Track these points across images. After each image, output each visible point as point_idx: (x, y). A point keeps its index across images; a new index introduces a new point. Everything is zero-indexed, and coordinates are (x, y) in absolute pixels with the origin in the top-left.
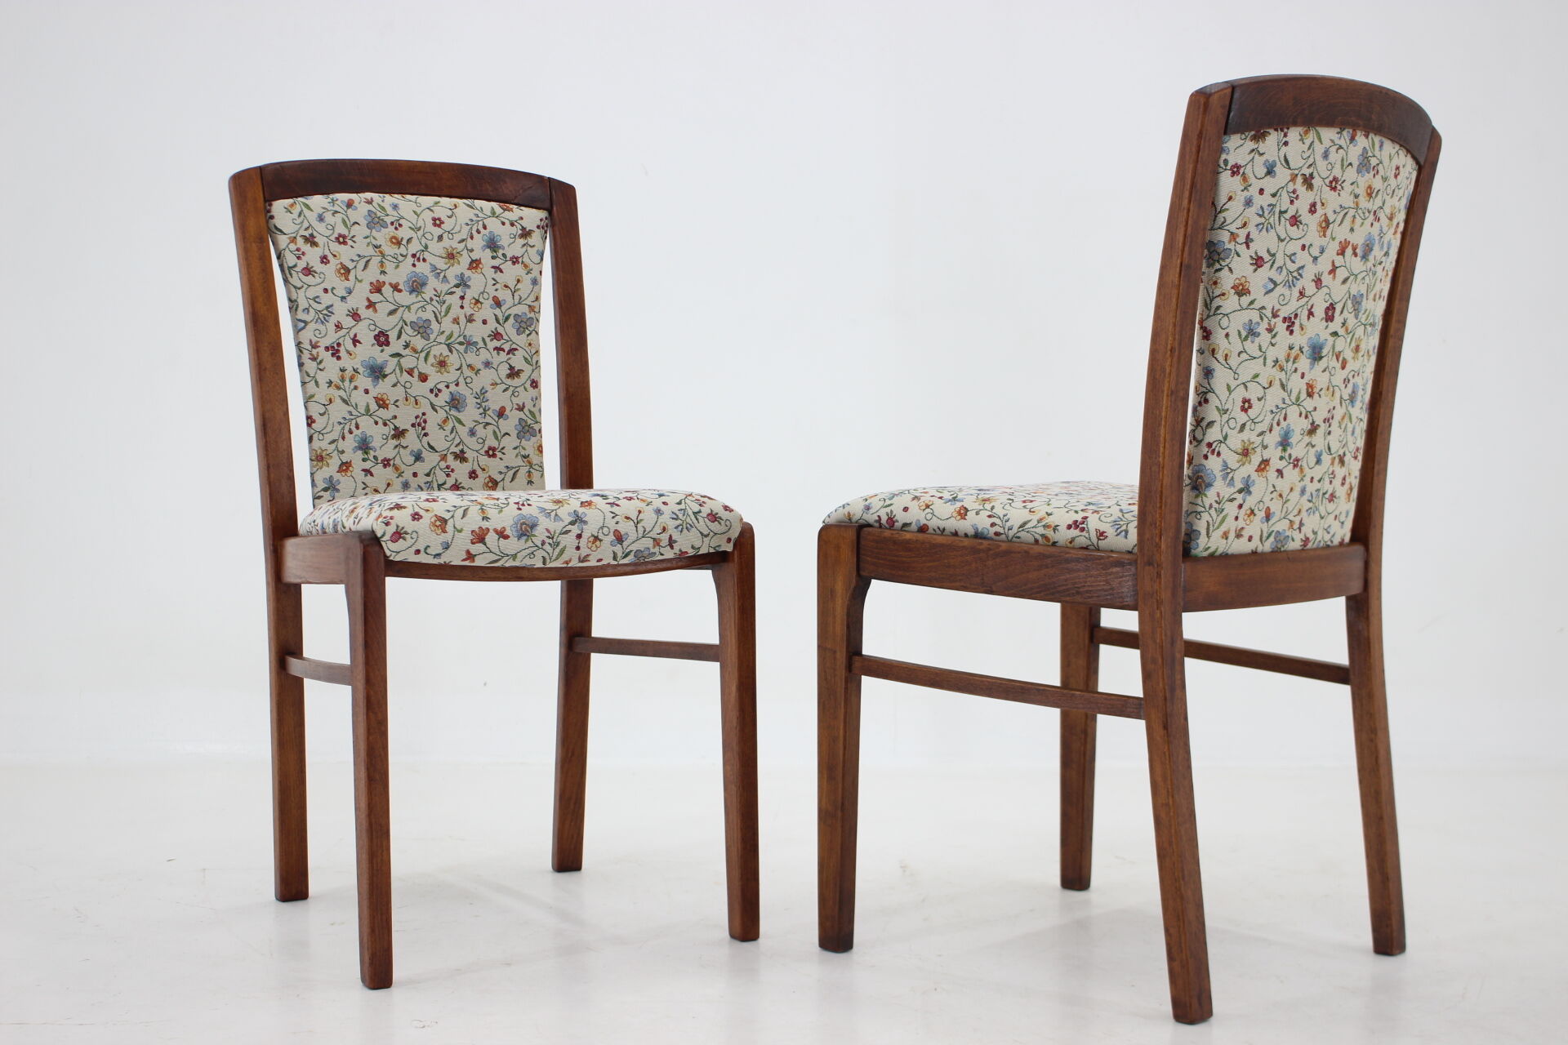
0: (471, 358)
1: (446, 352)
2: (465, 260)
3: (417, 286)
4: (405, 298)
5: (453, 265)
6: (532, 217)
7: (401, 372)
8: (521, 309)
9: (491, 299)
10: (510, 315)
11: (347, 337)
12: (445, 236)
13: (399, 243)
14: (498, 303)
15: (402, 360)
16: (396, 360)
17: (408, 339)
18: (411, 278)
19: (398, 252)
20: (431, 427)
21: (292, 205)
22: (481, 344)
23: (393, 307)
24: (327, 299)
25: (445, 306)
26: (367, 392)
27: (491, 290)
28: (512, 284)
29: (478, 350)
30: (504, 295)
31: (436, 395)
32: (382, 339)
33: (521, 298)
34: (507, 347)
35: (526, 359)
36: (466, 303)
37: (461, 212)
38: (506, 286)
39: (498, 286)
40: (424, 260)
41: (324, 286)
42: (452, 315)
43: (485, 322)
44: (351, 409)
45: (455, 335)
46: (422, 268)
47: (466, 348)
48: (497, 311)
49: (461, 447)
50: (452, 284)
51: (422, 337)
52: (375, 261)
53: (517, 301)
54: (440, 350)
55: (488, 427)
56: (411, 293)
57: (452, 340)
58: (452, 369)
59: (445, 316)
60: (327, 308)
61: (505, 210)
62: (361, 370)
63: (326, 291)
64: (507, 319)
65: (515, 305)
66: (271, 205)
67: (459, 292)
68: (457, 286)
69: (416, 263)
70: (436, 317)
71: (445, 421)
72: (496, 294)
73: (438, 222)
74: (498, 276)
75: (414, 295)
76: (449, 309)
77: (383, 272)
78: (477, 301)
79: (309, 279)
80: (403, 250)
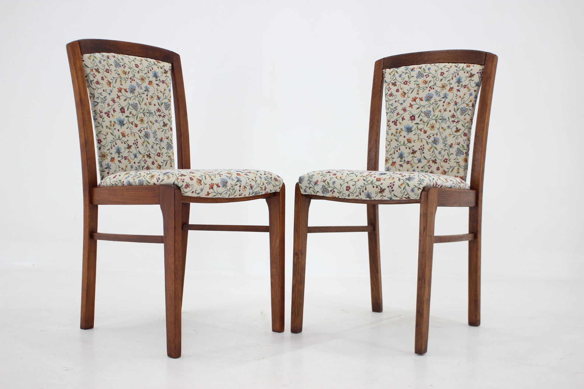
0: (151, 119)
1: (143, 116)
2: (147, 81)
3: (132, 90)
4: (129, 95)
5: (143, 83)
6: (167, 66)
7: (129, 123)
8: (166, 101)
9: (156, 96)
10: (163, 103)
11: (111, 109)
12: (140, 71)
13: (125, 73)
14: (159, 98)
15: (129, 119)
16: (127, 118)
17: (131, 110)
18: (130, 87)
19: (125, 77)
20: (139, 144)
21: (90, 56)
22: (154, 113)
23: (126, 98)
24: (104, 94)
25: (142, 98)
26: (119, 130)
27: (156, 93)
28: (163, 91)
29: (153, 115)
30: (160, 95)
31: (141, 132)
32: (122, 110)
33: (166, 96)
34: (162, 115)
35: (168, 119)
36: (148, 97)
37: (145, 62)
38: (161, 92)
39: (158, 91)
40: (134, 80)
41: (103, 89)
42: (144, 102)
43: (155, 105)
44: (114, 137)
45: (146, 110)
46: (134, 83)
47: (149, 115)
48: (159, 101)
49: (149, 153)
50: (144, 90)
51: (135, 110)
52: (119, 80)
53: (165, 98)
54: (141, 115)
55: (158, 145)
57: (145, 111)
58: (145, 122)
59: (142, 102)
60: (105, 97)
61: (158, 62)
62: (116, 122)
63: (104, 91)
64: (162, 104)
65: (164, 99)
66: (83, 56)
67: (146, 93)
68: (145, 91)
69: (132, 81)
70: (139, 102)
71: (144, 142)
72: (158, 94)
73: (137, 66)
74: (158, 87)
75: (132, 94)
76: (143, 99)
77: (121, 84)
78: (152, 97)
79: (98, 86)
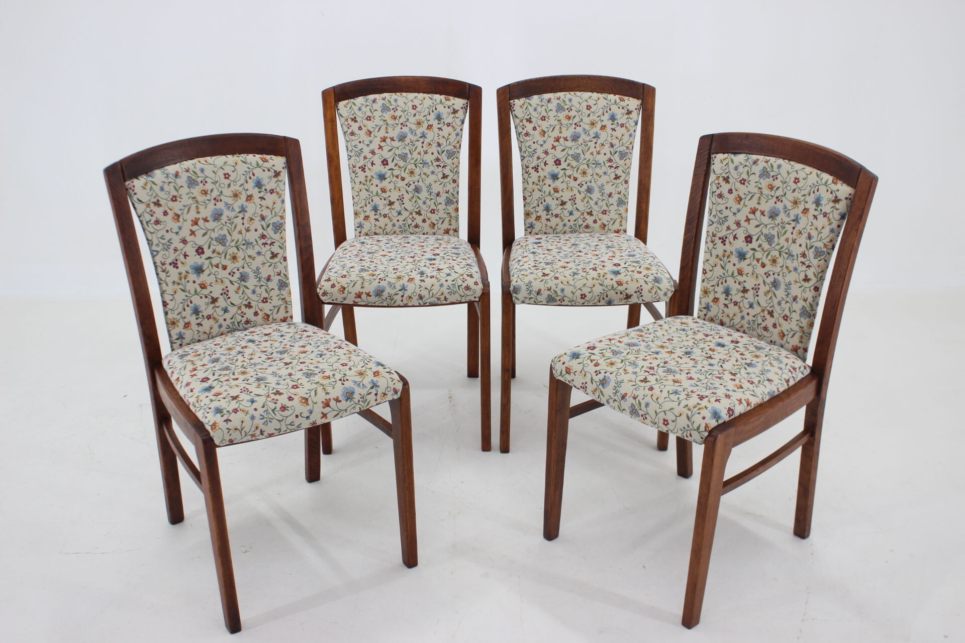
0: (426, 170)
1: (414, 168)
2: (425, 125)
3: (402, 138)
4: (396, 144)
5: (419, 127)
6: (460, 103)
7: (393, 177)
8: (451, 148)
9: (436, 143)
10: (445, 150)
11: (369, 162)
12: (417, 114)
13: (395, 118)
14: (439, 145)
15: (394, 172)
16: (391, 172)
17: (397, 162)
18: (400, 134)
19: (394, 122)
20: (406, 201)
21: (347, 104)
22: (430, 164)
23: (391, 148)
24: (360, 146)
25: (414, 147)
26: (377, 187)
27: (436, 138)
28: (446, 136)
29: (429, 166)
30: (442, 141)
31: (409, 188)
32: (385, 162)
33: (451, 142)
34: (443, 165)
35: (451, 170)
36: (424, 145)
38: (444, 137)
39: (440, 137)
40: (406, 126)
41: (360, 139)
42: (417, 151)
43: (432, 154)
44: (370, 193)
45: (419, 160)
46: (405, 129)
47: (424, 165)
48: (439, 149)
49: (419, 209)
50: (419, 136)
51: (403, 161)
52: (384, 128)
53: (448, 144)
54: (411, 167)
55: (432, 200)
56: (399, 141)
57: (417, 162)
58: (416, 175)
59: (415, 151)
60: (360, 150)
61: (446, 100)
62: (375, 176)
63: (360, 142)
64: (443, 152)
65: (447, 146)
66: (338, 104)
67: (421, 140)
69: (403, 127)
70: (410, 152)
71: (412, 198)
72: (439, 141)
73: (414, 107)
74: (440, 132)
75: (401, 142)
76: (416, 148)
77: (387, 132)
78: (430, 144)
79: (353, 138)
80: (397, 121)
